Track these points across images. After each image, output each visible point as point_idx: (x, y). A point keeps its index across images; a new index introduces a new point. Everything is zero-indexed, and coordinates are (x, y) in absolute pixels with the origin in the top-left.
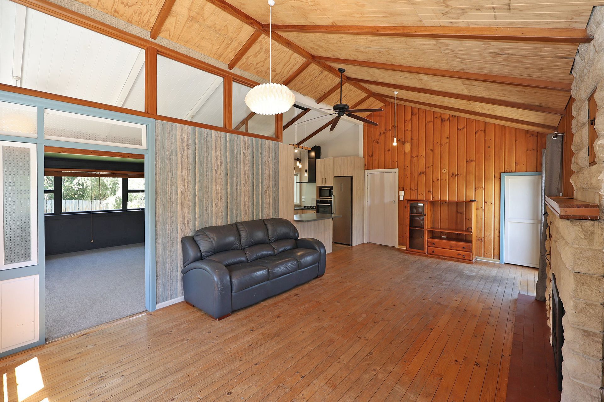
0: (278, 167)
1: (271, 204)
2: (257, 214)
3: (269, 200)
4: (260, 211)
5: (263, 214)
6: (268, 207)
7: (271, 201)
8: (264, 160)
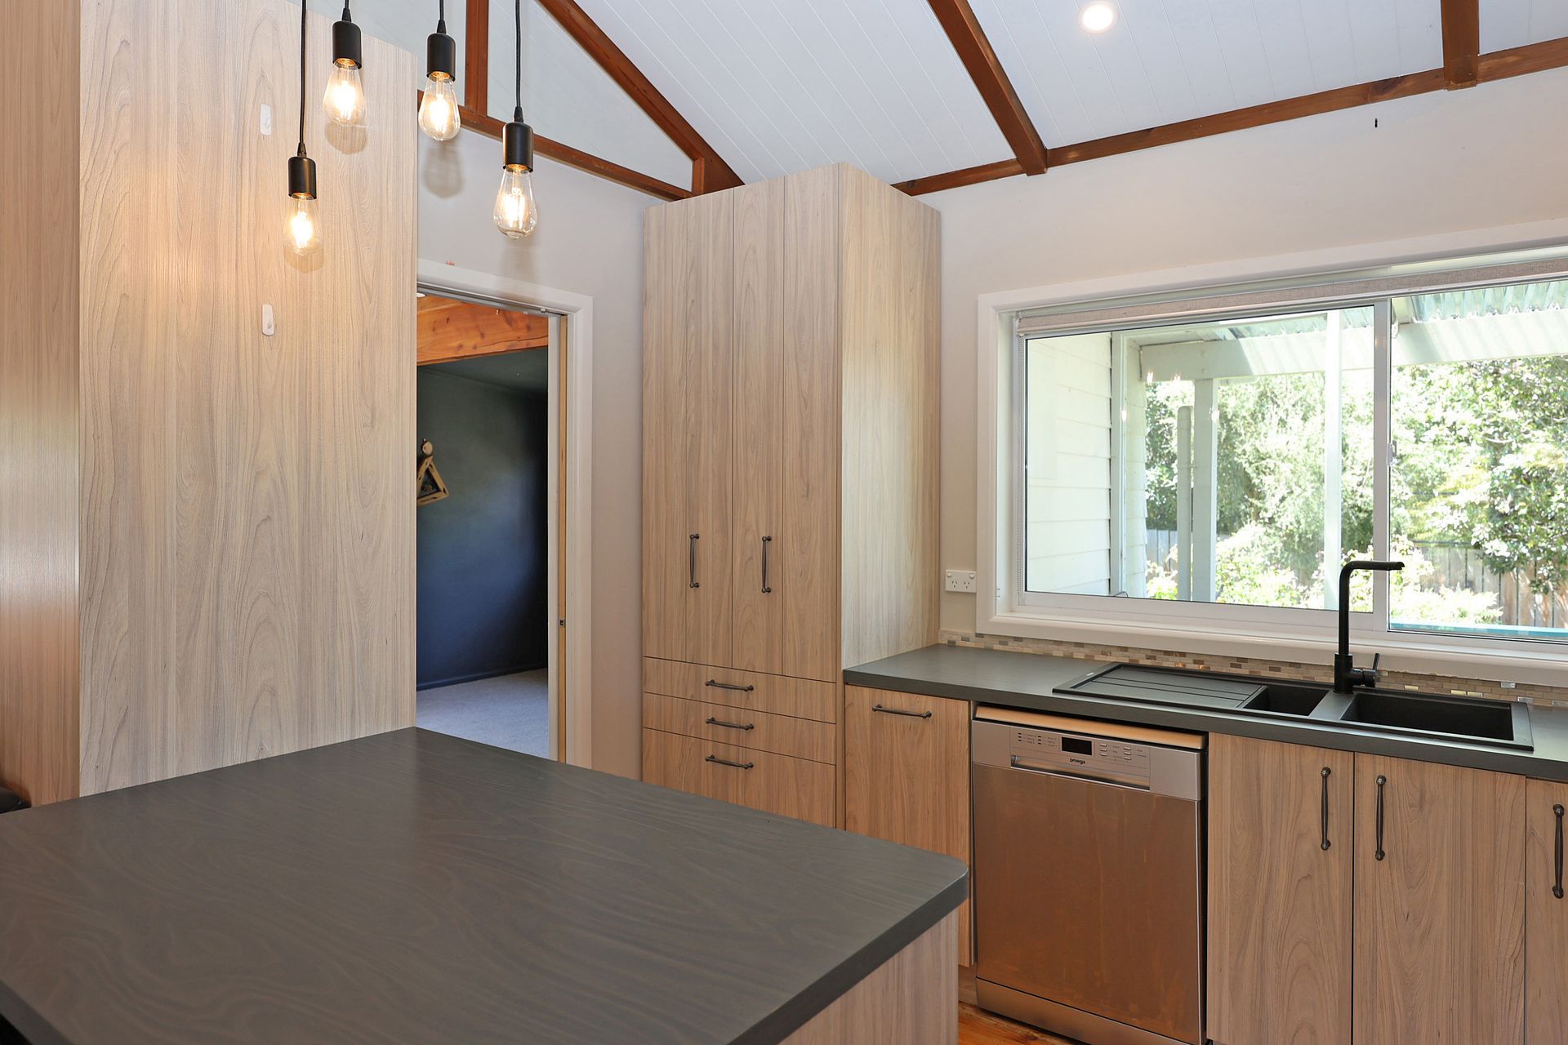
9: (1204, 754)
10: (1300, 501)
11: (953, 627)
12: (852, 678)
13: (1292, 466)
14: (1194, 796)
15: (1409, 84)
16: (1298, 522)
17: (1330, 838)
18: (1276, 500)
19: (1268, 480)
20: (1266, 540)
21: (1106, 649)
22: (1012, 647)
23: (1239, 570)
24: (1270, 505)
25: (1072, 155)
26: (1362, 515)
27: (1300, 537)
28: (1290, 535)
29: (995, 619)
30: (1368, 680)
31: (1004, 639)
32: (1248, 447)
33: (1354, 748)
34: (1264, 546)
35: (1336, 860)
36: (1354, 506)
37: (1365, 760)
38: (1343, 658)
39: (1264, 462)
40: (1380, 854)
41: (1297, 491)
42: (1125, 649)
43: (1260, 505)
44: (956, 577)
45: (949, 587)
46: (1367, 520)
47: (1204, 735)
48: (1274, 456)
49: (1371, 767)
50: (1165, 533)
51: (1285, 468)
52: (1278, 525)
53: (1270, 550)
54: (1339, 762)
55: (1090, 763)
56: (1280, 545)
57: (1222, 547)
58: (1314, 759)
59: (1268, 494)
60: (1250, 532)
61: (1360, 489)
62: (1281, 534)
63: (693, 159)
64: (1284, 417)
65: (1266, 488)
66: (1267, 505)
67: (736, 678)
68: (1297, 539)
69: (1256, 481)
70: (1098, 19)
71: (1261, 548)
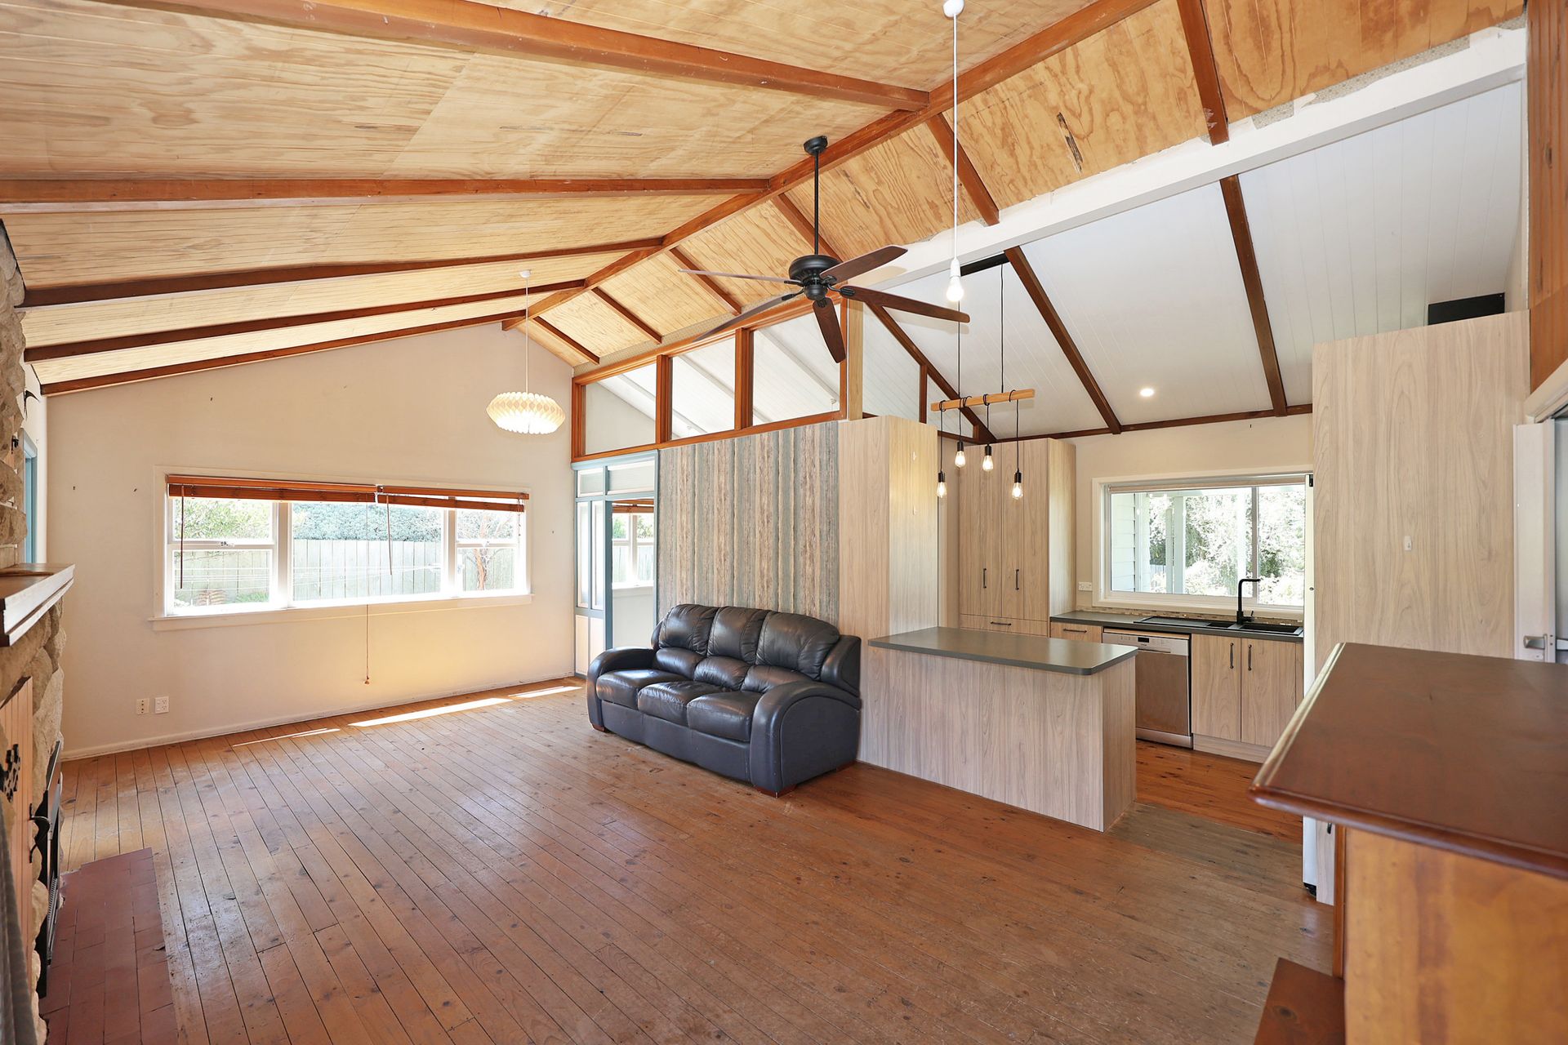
0: (836, 487)
1: (817, 580)
2: (786, 600)
3: (813, 570)
4: (790, 593)
5: (799, 601)
6: (811, 587)
7: (818, 573)
8: (801, 475)
9: (1190, 641)
10: (1231, 548)
11: (1082, 604)
12: (1053, 619)
13: (1225, 528)
14: (1187, 655)
15: (1263, 413)
16: (1229, 559)
17: (1233, 665)
18: (1216, 548)
19: (1211, 536)
20: (1210, 570)
21: (1147, 611)
22: (1108, 611)
23: (1193, 587)
24: (1212, 550)
25: (1131, 428)
26: (1270, 556)
27: (1231, 568)
28: (1225, 567)
29: (1100, 601)
30: (1249, 619)
31: (1105, 609)
32: (1197, 516)
33: (1242, 637)
34: (1209, 574)
35: (1235, 672)
36: (1265, 551)
37: (1244, 640)
38: (1240, 612)
39: (1208, 526)
40: (1250, 669)
41: (1228, 542)
42: (1155, 611)
43: (1206, 550)
44: (1083, 585)
45: (1080, 588)
46: (1273, 559)
47: (1190, 635)
48: (1214, 522)
49: (1247, 642)
50: (1162, 566)
51: (1221, 529)
52: (1217, 561)
53: (1212, 576)
54: (1236, 641)
55: (1148, 645)
56: (1218, 573)
57: (1188, 573)
58: (1228, 640)
59: (1211, 544)
60: (1200, 565)
61: (1268, 541)
62: (1219, 567)
63: (974, 425)
64: (1220, 499)
65: (1209, 540)
66: (1210, 550)
67: (1003, 621)
68: (1229, 570)
69: (1203, 536)
70: (1147, 393)
71: (1207, 575)
